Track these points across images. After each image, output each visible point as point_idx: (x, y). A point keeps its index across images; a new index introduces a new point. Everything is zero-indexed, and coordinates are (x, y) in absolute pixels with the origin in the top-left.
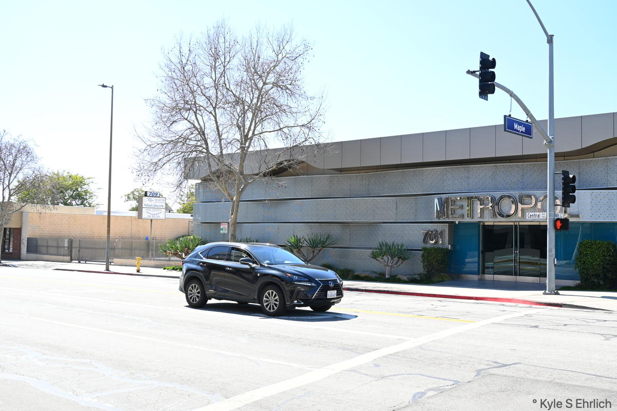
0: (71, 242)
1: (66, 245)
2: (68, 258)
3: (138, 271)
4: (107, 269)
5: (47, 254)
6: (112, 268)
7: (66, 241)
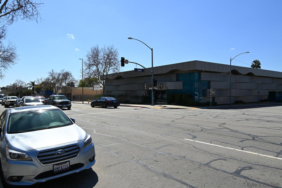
0: (81, 97)
1: (80, 97)
2: (80, 100)
3: (89, 103)
4: (83, 103)
5: (76, 99)
6: (84, 102)
7: (80, 96)
